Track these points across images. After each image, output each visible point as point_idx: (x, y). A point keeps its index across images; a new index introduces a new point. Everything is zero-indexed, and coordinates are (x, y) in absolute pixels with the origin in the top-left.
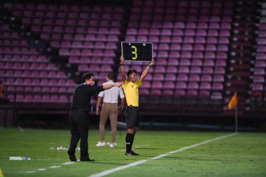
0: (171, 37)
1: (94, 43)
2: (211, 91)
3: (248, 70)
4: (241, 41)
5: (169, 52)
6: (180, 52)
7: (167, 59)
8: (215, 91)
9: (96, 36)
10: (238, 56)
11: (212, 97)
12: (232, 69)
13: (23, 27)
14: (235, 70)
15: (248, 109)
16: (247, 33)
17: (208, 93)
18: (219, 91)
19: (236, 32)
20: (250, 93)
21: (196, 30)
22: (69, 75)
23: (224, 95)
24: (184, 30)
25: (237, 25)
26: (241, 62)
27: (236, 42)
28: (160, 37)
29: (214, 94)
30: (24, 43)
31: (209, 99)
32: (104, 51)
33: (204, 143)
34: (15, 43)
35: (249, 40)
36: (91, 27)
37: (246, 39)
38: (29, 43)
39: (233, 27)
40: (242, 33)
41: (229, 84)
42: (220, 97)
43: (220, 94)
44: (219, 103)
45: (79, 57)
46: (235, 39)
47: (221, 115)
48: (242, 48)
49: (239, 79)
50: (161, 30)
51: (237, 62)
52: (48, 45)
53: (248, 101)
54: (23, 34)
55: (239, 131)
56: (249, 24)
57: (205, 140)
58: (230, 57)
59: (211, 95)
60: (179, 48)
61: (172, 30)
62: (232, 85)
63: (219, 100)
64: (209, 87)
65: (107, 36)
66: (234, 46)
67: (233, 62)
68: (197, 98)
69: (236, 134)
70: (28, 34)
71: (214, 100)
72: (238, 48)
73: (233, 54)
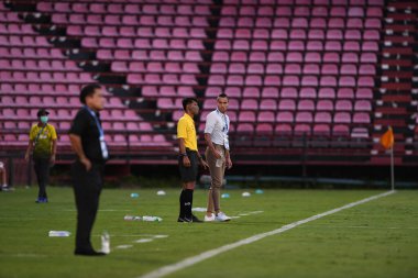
1: (166, 51)
3: (409, 92)
4: (396, 45)
5: (283, 64)
6: (302, 64)
7: (281, 76)
8: (357, 125)
9: (169, 41)
10: (392, 68)
12: (383, 91)
13: (53, 28)
14: (387, 92)
15: (409, 152)
16: (406, 34)
17: (346, 129)
18: (364, 125)
19: (389, 32)
20: (412, 127)
21: (325, 30)
22: (128, 102)
23: (372, 132)
24: (307, 30)
25: (390, 20)
26: (397, 80)
27: (388, 47)
28: (269, 41)
29: (356, 130)
30: (56, 53)
32: (181, 64)
33: (347, 206)
34: (42, 54)
35: (410, 45)
37: (405, 43)
38: (64, 53)
39: (384, 24)
40: (398, 34)
41: (378, 115)
42: (366, 135)
43: (365, 130)
44: (365, 144)
45: (144, 75)
46: (388, 43)
47: (367, 163)
48: (398, 57)
49: (395, 105)
50: (270, 30)
51: (392, 80)
53: (410, 140)
55: (396, 188)
56: (409, 19)
58: (380, 72)
59: (351, 132)
60: (299, 58)
61: (288, 30)
62: (384, 116)
63: (363, 139)
64: (347, 119)
65: (186, 40)
66: (387, 55)
67: (385, 79)
69: (392, 192)
70: (63, 39)
72: (393, 57)
73: (385, 67)
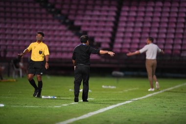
1: (99, 16)
5: (151, 23)
6: (160, 23)
7: (150, 28)
8: (184, 50)
11: (182, 55)
13: (49, 5)
17: (179, 52)
21: (170, 8)
24: (162, 7)
28: (145, 12)
30: (50, 16)
31: (179, 55)
34: (44, 16)
36: (97, 5)
38: (53, 16)
50: (146, 7)
52: (67, 18)
54: (49, 10)
57: (177, 85)
59: (181, 53)
61: (154, 7)
68: (171, 55)
70: (53, 10)
71: (183, 57)
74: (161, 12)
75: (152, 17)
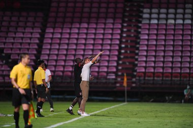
0: (78, 34)
1: (22, 38)
2: (108, 73)
3: (134, 57)
4: (128, 36)
5: (76, 44)
6: (85, 44)
7: (76, 50)
8: (110, 72)
9: (23, 33)
10: (126, 47)
11: (108, 77)
12: (122, 57)
14: (124, 57)
15: (134, 85)
16: (133, 31)
17: (105, 74)
18: (114, 72)
19: (125, 30)
20: (135, 73)
21: (96, 29)
22: (4, 62)
23: (117, 76)
24: (87, 29)
25: (125, 25)
26: (128, 52)
27: (125, 37)
28: (70, 34)
29: (110, 74)
31: (106, 78)
32: (29, 44)
33: (103, 110)
35: (134, 36)
36: (19, 27)
37: (132, 35)
39: (123, 26)
40: (129, 31)
41: (120, 68)
42: (114, 77)
43: (114, 75)
44: (113, 81)
45: (12, 49)
46: (124, 35)
47: (115, 90)
48: (129, 41)
49: (127, 63)
50: (71, 29)
51: (126, 52)
53: (134, 80)
55: (128, 101)
56: (134, 24)
58: (121, 48)
59: (107, 75)
60: (84, 42)
61: (79, 29)
62: (123, 68)
63: (113, 79)
64: (106, 70)
65: (32, 33)
66: (124, 40)
67: (123, 51)
69: (126, 103)
71: (109, 79)
72: (127, 41)
73: (123, 46)
74: (87, 34)
75: (77, 39)
